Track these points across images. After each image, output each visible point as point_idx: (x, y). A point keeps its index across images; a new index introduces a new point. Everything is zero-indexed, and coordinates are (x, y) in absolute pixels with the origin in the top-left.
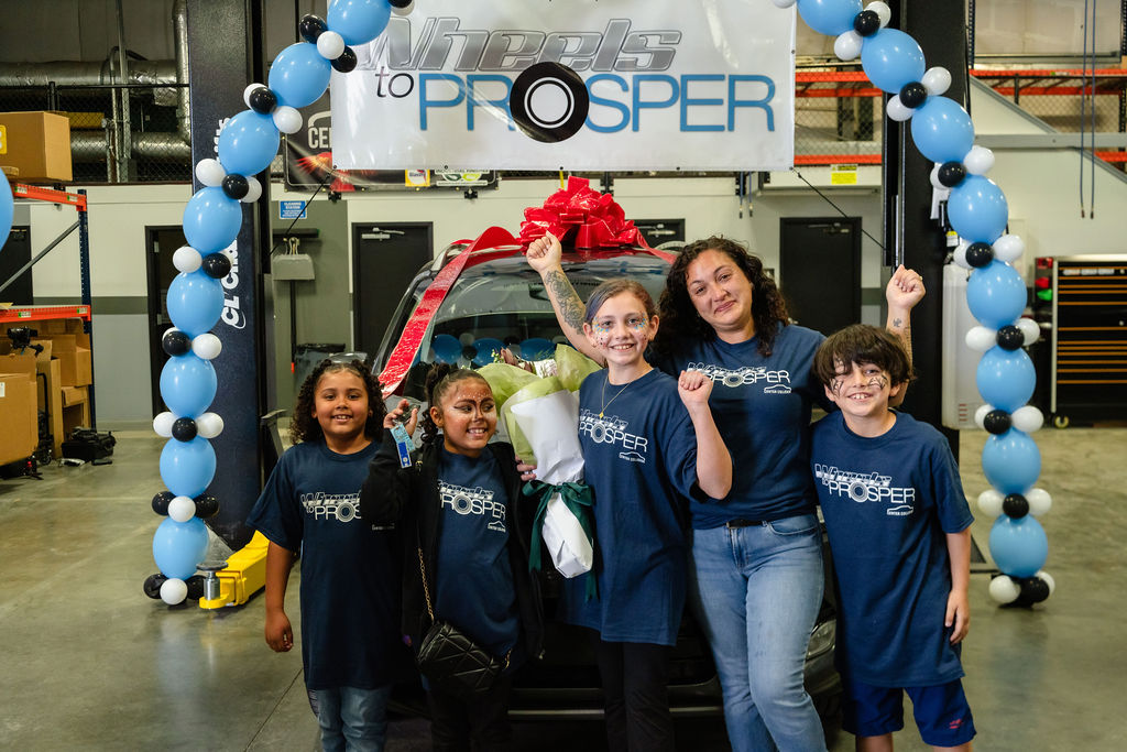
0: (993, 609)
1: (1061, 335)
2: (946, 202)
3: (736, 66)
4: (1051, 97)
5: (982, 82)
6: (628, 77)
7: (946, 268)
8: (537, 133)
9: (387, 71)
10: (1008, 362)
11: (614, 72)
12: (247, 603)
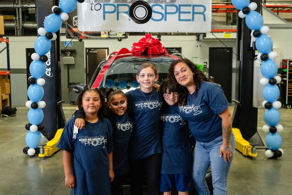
0: (266, 159)
1: (289, 82)
2: (255, 42)
3: (195, 2)
4: (288, 13)
5: (268, 8)
6: (163, 5)
7: (255, 61)
8: (137, 21)
9: (94, 3)
10: (272, 88)
11: (159, 4)
12: (52, 155)
